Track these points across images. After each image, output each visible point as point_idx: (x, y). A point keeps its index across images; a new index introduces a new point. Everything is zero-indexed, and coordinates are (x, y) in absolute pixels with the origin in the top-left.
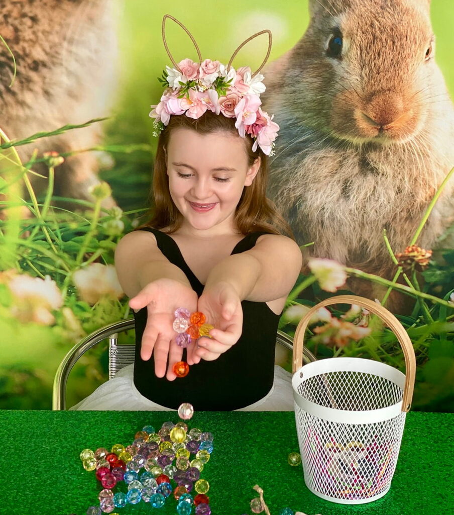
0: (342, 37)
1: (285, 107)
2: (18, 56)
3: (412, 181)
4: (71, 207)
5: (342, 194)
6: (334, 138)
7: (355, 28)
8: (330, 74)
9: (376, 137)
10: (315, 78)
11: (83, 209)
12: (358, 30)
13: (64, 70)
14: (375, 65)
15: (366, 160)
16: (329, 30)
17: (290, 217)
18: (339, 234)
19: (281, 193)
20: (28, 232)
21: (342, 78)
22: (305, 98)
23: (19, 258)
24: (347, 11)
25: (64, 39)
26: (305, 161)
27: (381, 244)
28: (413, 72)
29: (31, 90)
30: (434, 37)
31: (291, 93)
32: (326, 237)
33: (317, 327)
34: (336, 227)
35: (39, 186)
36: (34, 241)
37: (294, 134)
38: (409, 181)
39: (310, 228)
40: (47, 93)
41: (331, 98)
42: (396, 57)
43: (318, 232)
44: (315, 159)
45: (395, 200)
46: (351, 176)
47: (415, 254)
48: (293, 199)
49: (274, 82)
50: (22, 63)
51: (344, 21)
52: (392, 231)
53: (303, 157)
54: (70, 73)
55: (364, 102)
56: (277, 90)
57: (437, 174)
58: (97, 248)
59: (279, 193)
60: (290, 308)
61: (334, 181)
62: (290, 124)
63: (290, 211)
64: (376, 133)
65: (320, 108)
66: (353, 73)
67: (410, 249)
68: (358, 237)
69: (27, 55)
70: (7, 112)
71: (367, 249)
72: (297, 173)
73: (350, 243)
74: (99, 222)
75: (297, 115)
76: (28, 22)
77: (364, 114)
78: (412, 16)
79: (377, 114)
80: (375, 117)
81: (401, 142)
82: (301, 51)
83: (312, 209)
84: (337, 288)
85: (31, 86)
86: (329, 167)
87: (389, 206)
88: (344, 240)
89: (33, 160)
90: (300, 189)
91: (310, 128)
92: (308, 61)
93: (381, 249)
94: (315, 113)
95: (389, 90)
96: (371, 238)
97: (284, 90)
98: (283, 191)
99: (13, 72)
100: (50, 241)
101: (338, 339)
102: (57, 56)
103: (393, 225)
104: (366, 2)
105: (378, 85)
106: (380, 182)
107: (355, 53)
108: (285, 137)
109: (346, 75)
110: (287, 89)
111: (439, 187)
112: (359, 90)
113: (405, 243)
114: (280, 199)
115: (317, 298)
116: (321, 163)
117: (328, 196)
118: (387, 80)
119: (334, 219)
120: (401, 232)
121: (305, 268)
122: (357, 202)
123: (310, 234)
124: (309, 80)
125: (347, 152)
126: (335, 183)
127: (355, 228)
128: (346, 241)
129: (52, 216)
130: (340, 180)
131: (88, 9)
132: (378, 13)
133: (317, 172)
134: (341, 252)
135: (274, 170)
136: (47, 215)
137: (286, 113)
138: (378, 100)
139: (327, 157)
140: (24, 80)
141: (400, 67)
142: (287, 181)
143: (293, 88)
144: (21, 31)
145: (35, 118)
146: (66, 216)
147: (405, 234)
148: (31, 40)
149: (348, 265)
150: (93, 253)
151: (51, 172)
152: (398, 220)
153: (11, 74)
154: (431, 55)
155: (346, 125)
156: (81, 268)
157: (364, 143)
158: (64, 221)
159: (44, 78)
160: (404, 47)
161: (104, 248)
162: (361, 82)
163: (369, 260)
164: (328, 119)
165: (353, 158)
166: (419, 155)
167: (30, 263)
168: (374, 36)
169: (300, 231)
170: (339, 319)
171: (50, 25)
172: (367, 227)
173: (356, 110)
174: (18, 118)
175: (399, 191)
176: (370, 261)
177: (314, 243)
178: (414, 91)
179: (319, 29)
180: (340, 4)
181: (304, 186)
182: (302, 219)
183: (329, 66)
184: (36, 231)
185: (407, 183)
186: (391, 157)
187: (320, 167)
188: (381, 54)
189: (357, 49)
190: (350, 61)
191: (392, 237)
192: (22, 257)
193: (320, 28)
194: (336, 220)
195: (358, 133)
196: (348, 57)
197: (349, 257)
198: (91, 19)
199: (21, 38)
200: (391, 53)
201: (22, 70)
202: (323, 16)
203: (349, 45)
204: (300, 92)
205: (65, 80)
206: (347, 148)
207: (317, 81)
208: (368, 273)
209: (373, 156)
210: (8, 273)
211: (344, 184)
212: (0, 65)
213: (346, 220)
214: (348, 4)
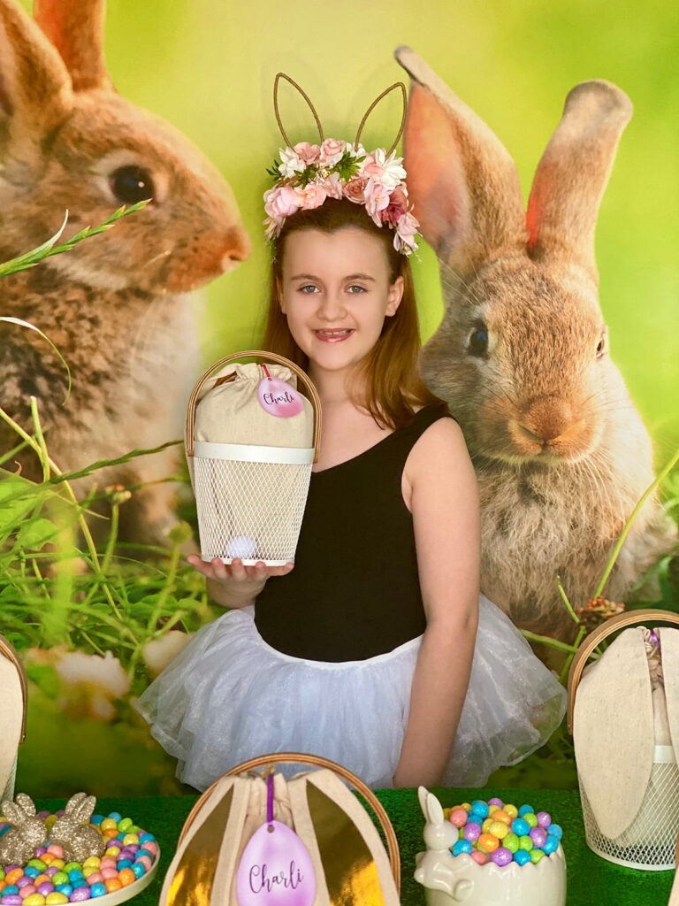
0: (487, 330)
2: (73, 366)
3: (590, 511)
4: (141, 556)
5: (498, 529)
6: (483, 457)
7: (503, 319)
8: (474, 377)
9: (539, 455)
10: (455, 382)
11: (158, 558)
12: (506, 322)
13: (132, 383)
14: (531, 364)
15: (526, 486)
16: (469, 322)
20: (83, 593)
21: (490, 382)
23: (71, 629)
24: (491, 299)
25: (132, 344)
27: (554, 595)
28: (582, 371)
29: (90, 408)
30: (607, 328)
35: (99, 530)
36: (92, 604)
38: (587, 512)
40: (109, 411)
41: (477, 407)
42: (559, 354)
45: (570, 535)
46: (509, 506)
47: (602, 608)
50: (78, 375)
51: (489, 311)
52: (569, 578)
54: (139, 385)
55: (521, 411)
57: (625, 503)
58: (174, 609)
64: (539, 450)
65: (464, 419)
66: (504, 374)
67: (595, 603)
68: (523, 585)
69: (85, 366)
70: (59, 437)
71: (535, 603)
73: (513, 594)
74: (178, 574)
76: (87, 325)
77: (521, 426)
78: (575, 303)
79: (539, 426)
80: (536, 430)
81: (572, 461)
82: (436, 349)
85: (91, 403)
87: (562, 545)
88: (504, 591)
89: (91, 497)
92: (445, 361)
93: (555, 603)
95: (552, 395)
96: (540, 589)
99: (67, 387)
100: (113, 603)
102: (123, 365)
103: (569, 569)
104: (515, 287)
105: (538, 389)
106: (547, 514)
107: (504, 350)
109: (495, 378)
111: (627, 520)
112: (513, 397)
113: (586, 594)
118: (548, 382)
120: (580, 579)
122: (519, 540)
124: (448, 384)
125: (502, 475)
126: (488, 515)
127: (517, 574)
128: (507, 592)
129: (116, 569)
130: (493, 513)
131: (162, 307)
132: (531, 300)
136: (109, 569)
138: (539, 408)
140: (81, 396)
141: (564, 366)
144: (77, 336)
145: (94, 443)
146: (134, 568)
147: (587, 581)
148: (89, 347)
150: (169, 617)
151: (115, 510)
152: (575, 563)
153: (64, 389)
154: (603, 351)
155: (498, 440)
156: (154, 638)
157: (524, 464)
158: (131, 575)
159: (106, 393)
160: (569, 341)
161: (185, 609)
162: (515, 387)
163: (540, 617)
164: (474, 433)
166: (598, 478)
167: (85, 635)
168: (528, 329)
171: (114, 328)
172: (535, 574)
173: (510, 421)
174: (73, 443)
175: (574, 525)
176: (541, 619)
178: (585, 395)
179: (457, 323)
180: (483, 290)
183: (473, 367)
184: (94, 589)
185: (584, 514)
186: (560, 481)
188: (539, 350)
189: (507, 345)
190: (498, 359)
191: (568, 586)
192: (75, 627)
193: (458, 320)
195: (516, 451)
196: (496, 355)
198: (166, 320)
199: (77, 343)
200: (552, 349)
201: (79, 384)
202: (461, 306)
203: (497, 341)
205: (133, 394)
206: (501, 470)
207: (457, 387)
208: (541, 634)
209: (536, 480)
210: (55, 650)
211: (500, 516)
212: (50, 378)
213: (505, 564)
214: (491, 291)
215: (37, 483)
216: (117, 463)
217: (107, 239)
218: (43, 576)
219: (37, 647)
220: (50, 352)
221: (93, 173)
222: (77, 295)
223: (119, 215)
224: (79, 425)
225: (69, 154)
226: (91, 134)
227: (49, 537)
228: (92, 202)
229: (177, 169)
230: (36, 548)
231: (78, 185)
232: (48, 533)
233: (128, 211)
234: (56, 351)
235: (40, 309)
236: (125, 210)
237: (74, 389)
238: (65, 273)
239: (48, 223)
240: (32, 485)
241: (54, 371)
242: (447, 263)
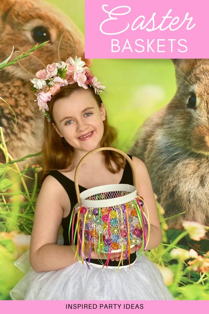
0: (196, 97)
1: (165, 136)
2: (17, 115)
5: (200, 184)
6: (194, 152)
7: (203, 92)
8: (190, 117)
10: (182, 119)
12: (204, 93)
13: (42, 121)
16: (188, 93)
17: (171, 197)
18: (200, 207)
19: (165, 184)
20: (23, 209)
21: (197, 119)
22: (176, 131)
24: (198, 83)
26: (178, 165)
29: (25, 132)
31: (168, 129)
32: (193, 209)
33: (190, 261)
34: (198, 202)
36: (27, 214)
37: (170, 150)
39: (183, 204)
40: (33, 133)
41: (191, 131)
43: (187, 206)
44: (183, 164)
46: (205, 174)
48: (172, 187)
49: (158, 123)
50: (20, 118)
51: (197, 88)
53: (177, 163)
56: (160, 127)
59: (164, 184)
60: (173, 250)
61: (195, 177)
62: (169, 145)
63: (170, 194)
65: (185, 136)
66: (203, 116)
69: (22, 114)
70: (12, 144)
72: (173, 172)
73: (207, 212)
75: (172, 140)
76: (23, 96)
82: (173, 105)
83: (183, 193)
84: (200, 238)
85: (25, 130)
86: (192, 169)
88: (203, 210)
89: (26, 169)
90: (175, 181)
91: (180, 147)
92: (177, 110)
94: (182, 139)
97: (164, 127)
98: (166, 183)
101: (202, 268)
102: (38, 113)
104: (208, 77)
107: (203, 105)
108: (165, 152)
109: (199, 118)
110: (166, 126)
112: (207, 126)
114: (164, 187)
115: (189, 244)
116: (187, 166)
117: (192, 185)
119: (196, 198)
121: (181, 226)
123: (182, 207)
124: (178, 121)
125: (202, 160)
126: (196, 178)
128: (204, 211)
130: (198, 176)
133: (185, 172)
134: (201, 217)
135: (160, 171)
136: (34, 199)
137: (166, 139)
139: (190, 163)
140: (21, 127)
142: (168, 177)
143: (169, 126)
144: (19, 101)
145: (27, 146)
148: (24, 106)
149: (206, 225)
151: (36, 175)
153: (14, 124)
155: (200, 145)
159: (32, 125)
162: (208, 121)
164: (190, 142)
165: (206, 163)
167: (25, 227)
169: (176, 205)
170: (203, 256)
171: (34, 97)
173: (206, 136)
174: (18, 147)
177: (185, 212)
179: (183, 93)
180: (194, 79)
181: (178, 180)
182: (178, 198)
183: (189, 113)
184: (28, 208)
187: (187, 169)
189: (205, 103)
190: (201, 109)
192: (20, 223)
193: (183, 92)
194: (197, 199)
195: (208, 149)
196: (199, 108)
197: (207, 220)
199: (19, 104)
201: (20, 122)
202: (185, 86)
203: (200, 101)
204: (174, 127)
206: (202, 158)
207: (182, 122)
210: (13, 233)
211: (201, 178)
212: (8, 119)
213: (203, 199)
214: (198, 79)
215: (4, 164)
216: (37, 155)
217: (30, 59)
218: (7, 202)
219: (5, 232)
220: (7, 108)
221: (24, 30)
222: (18, 83)
223: (36, 48)
224: (20, 139)
225: (14, 22)
226: (23, 12)
227: (8, 187)
228: (24, 42)
229: (60, 27)
230: (4, 191)
231: (17, 35)
232: (8, 185)
233: (39, 46)
234: (10, 108)
235: (3, 89)
236: (38, 46)
237: (18, 124)
238: (13, 74)
239: (5, 52)
240: (1, 164)
241: (9, 116)
242: (178, 67)
